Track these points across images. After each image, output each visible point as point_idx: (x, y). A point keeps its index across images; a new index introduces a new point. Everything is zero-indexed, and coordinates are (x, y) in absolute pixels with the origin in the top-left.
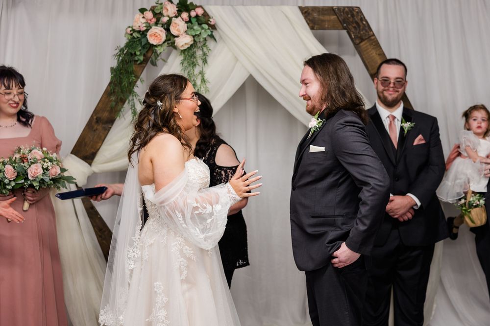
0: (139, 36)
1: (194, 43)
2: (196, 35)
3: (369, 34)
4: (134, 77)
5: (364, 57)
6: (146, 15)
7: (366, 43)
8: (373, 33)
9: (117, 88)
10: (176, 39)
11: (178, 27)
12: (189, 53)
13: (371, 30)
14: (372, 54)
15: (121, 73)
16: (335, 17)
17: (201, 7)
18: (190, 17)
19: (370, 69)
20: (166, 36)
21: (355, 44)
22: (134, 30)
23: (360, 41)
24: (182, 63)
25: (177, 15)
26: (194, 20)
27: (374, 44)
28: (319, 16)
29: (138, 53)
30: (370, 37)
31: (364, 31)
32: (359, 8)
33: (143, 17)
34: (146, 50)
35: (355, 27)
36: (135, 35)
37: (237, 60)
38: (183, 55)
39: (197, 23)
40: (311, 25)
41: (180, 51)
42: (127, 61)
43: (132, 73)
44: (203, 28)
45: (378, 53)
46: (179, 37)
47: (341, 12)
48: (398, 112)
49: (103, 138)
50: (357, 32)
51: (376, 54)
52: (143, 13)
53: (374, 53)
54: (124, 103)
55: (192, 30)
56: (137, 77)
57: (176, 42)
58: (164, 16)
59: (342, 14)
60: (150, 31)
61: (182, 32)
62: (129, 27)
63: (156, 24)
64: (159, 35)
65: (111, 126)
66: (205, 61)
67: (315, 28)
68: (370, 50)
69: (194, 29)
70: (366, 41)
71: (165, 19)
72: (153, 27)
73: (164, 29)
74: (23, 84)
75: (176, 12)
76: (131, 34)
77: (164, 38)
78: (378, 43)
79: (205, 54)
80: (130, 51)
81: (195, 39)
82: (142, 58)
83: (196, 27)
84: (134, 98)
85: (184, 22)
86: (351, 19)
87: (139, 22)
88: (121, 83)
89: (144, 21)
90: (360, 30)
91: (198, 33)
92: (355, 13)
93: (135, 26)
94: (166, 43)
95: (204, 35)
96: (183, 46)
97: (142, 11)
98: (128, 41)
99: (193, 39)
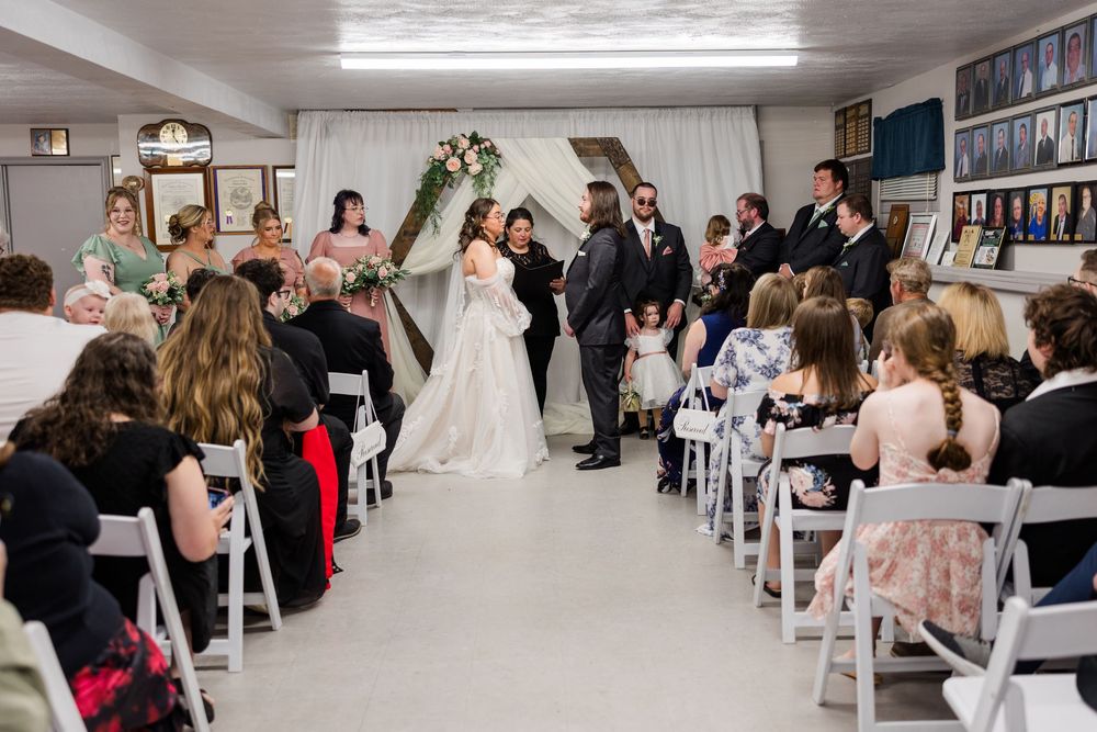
0: (439, 164)
1: (483, 170)
2: (485, 163)
3: (625, 160)
4: (435, 198)
6: (445, 147)
7: (624, 167)
8: (629, 159)
9: (421, 207)
10: (469, 166)
11: (470, 157)
12: (479, 178)
13: (628, 156)
14: (629, 176)
15: (424, 194)
16: (598, 146)
17: (488, 140)
18: (480, 149)
20: (461, 164)
21: (615, 168)
22: (434, 160)
23: (619, 165)
24: (474, 186)
25: (470, 147)
26: (483, 152)
27: (631, 168)
28: (584, 145)
29: (438, 178)
30: (627, 162)
31: (622, 157)
32: (618, 138)
33: (443, 149)
34: (444, 175)
35: (614, 154)
36: (436, 163)
37: (518, 182)
38: (474, 179)
39: (485, 154)
40: (578, 153)
41: (472, 177)
42: (430, 185)
43: (433, 194)
44: (490, 158)
45: (633, 174)
46: (471, 165)
47: (603, 142)
48: (651, 226)
49: (409, 247)
50: (616, 158)
52: (442, 146)
53: (631, 176)
54: (426, 217)
56: (437, 197)
57: (469, 169)
58: (459, 148)
60: (448, 161)
61: (474, 161)
62: (431, 157)
63: (453, 154)
64: (456, 164)
65: (415, 238)
66: (492, 184)
67: (582, 155)
68: (628, 173)
69: (483, 159)
70: (624, 165)
71: (461, 151)
72: (451, 158)
73: (460, 158)
74: (362, 201)
75: (469, 145)
76: (433, 163)
77: (459, 166)
78: (634, 166)
79: (492, 178)
80: (431, 176)
81: (484, 166)
82: (441, 182)
83: (485, 157)
84: (435, 214)
85: (475, 153)
86: (611, 148)
87: (439, 153)
88: (424, 202)
89: (443, 152)
90: (618, 156)
91: (486, 161)
92: (614, 143)
93: (436, 157)
94: (461, 170)
95: (492, 163)
96: (474, 172)
97: (442, 144)
98: (429, 168)
99: (482, 166)
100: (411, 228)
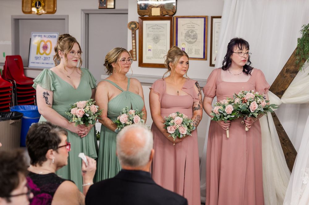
9: (301, 51)
15: (304, 42)
65: (295, 75)
100: (292, 68)
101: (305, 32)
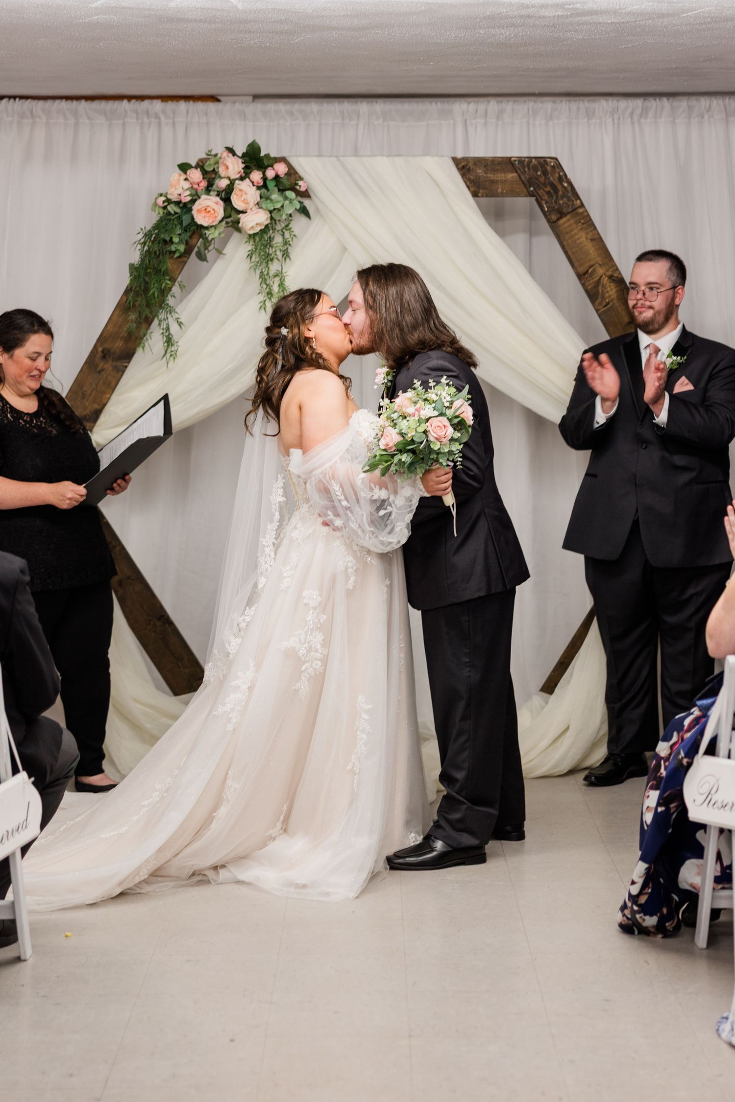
0: (178, 210)
1: (271, 224)
2: (275, 209)
3: (573, 205)
4: (169, 280)
5: (565, 243)
6: (191, 175)
7: (569, 220)
8: (582, 203)
9: (139, 299)
10: (241, 215)
11: (244, 197)
12: (261, 241)
13: (578, 197)
14: (579, 239)
15: (146, 274)
16: (515, 174)
17: (283, 160)
18: (265, 179)
19: (576, 264)
20: (225, 211)
21: (549, 221)
22: (169, 201)
23: (559, 216)
24: (250, 256)
25: (243, 175)
26: (271, 185)
27: (582, 221)
28: (486, 173)
29: (176, 240)
30: (576, 209)
31: (565, 199)
32: (556, 159)
33: (186, 179)
34: (188, 234)
35: (548, 193)
36: (172, 208)
37: (345, 249)
38: (252, 243)
39: (276, 189)
40: (472, 189)
41: (247, 236)
42: (158, 253)
43: (166, 273)
44: (286, 198)
45: (589, 236)
46: (246, 212)
47: (525, 167)
49: (113, 384)
50: (553, 201)
51: (587, 238)
52: (185, 173)
53: (582, 238)
54: (149, 322)
55: (269, 201)
56: (173, 280)
57: (241, 221)
58: (220, 177)
59: (526, 169)
60: (197, 203)
61: (252, 204)
62: (161, 195)
63: (208, 190)
64: (213, 209)
65: (126, 364)
67: (480, 195)
68: (576, 231)
69: (271, 200)
70: (568, 217)
71: (223, 183)
72: (203, 197)
73: (221, 199)
75: (242, 171)
76: (165, 208)
77: (221, 214)
78: (591, 220)
79: (288, 242)
80: (162, 236)
81: (273, 215)
82: (182, 248)
83: (275, 196)
84: (169, 316)
85: (255, 188)
86: (542, 179)
87: (179, 187)
88: (146, 290)
89: (187, 185)
90: (557, 197)
91: (278, 206)
92: (548, 168)
93: (172, 194)
94: (224, 223)
95: (289, 209)
96: (252, 227)
97: (184, 167)
98: (158, 218)
99: (269, 215)
100: (118, 345)
101: (146, 248)
